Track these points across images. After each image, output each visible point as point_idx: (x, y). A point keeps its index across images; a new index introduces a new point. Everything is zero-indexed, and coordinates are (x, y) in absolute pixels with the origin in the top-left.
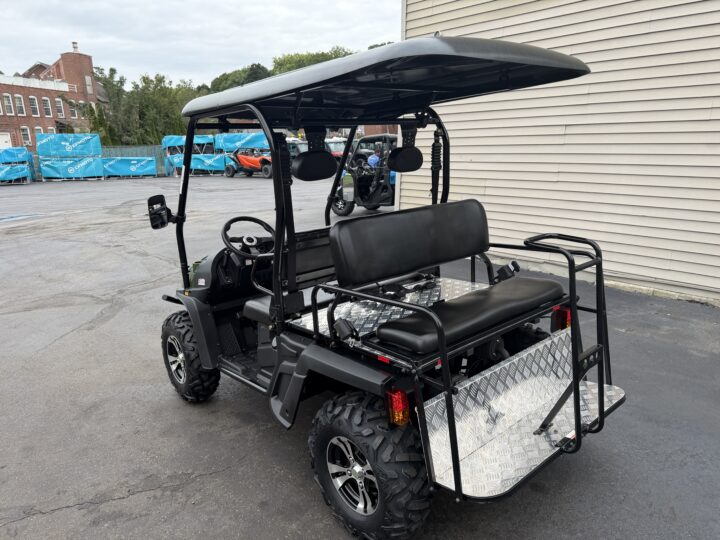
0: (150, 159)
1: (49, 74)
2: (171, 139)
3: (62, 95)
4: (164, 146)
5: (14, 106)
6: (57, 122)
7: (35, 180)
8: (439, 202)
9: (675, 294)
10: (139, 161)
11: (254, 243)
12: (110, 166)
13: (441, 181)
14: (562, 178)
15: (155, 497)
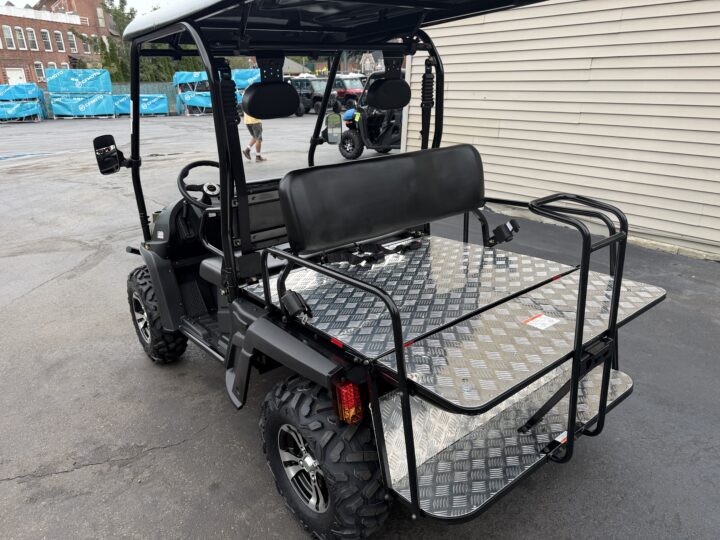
0: (161, 96)
1: (60, 6)
2: (182, 75)
3: (72, 28)
4: (175, 83)
5: (27, 39)
6: (70, 57)
7: (47, 118)
8: (430, 145)
9: (703, 253)
10: (150, 99)
11: (216, 193)
12: (120, 103)
13: (433, 120)
14: (583, 119)
15: (101, 472)
